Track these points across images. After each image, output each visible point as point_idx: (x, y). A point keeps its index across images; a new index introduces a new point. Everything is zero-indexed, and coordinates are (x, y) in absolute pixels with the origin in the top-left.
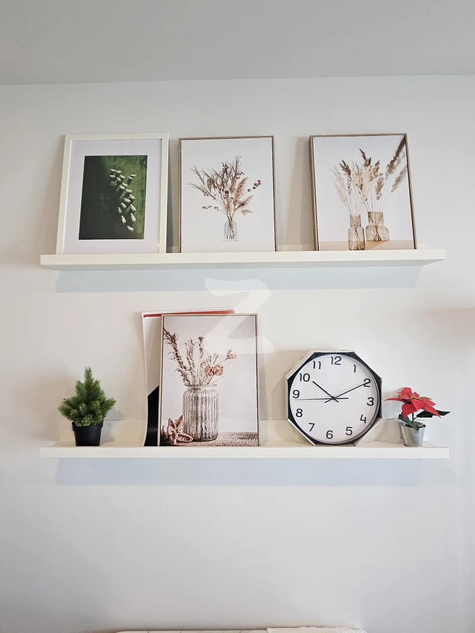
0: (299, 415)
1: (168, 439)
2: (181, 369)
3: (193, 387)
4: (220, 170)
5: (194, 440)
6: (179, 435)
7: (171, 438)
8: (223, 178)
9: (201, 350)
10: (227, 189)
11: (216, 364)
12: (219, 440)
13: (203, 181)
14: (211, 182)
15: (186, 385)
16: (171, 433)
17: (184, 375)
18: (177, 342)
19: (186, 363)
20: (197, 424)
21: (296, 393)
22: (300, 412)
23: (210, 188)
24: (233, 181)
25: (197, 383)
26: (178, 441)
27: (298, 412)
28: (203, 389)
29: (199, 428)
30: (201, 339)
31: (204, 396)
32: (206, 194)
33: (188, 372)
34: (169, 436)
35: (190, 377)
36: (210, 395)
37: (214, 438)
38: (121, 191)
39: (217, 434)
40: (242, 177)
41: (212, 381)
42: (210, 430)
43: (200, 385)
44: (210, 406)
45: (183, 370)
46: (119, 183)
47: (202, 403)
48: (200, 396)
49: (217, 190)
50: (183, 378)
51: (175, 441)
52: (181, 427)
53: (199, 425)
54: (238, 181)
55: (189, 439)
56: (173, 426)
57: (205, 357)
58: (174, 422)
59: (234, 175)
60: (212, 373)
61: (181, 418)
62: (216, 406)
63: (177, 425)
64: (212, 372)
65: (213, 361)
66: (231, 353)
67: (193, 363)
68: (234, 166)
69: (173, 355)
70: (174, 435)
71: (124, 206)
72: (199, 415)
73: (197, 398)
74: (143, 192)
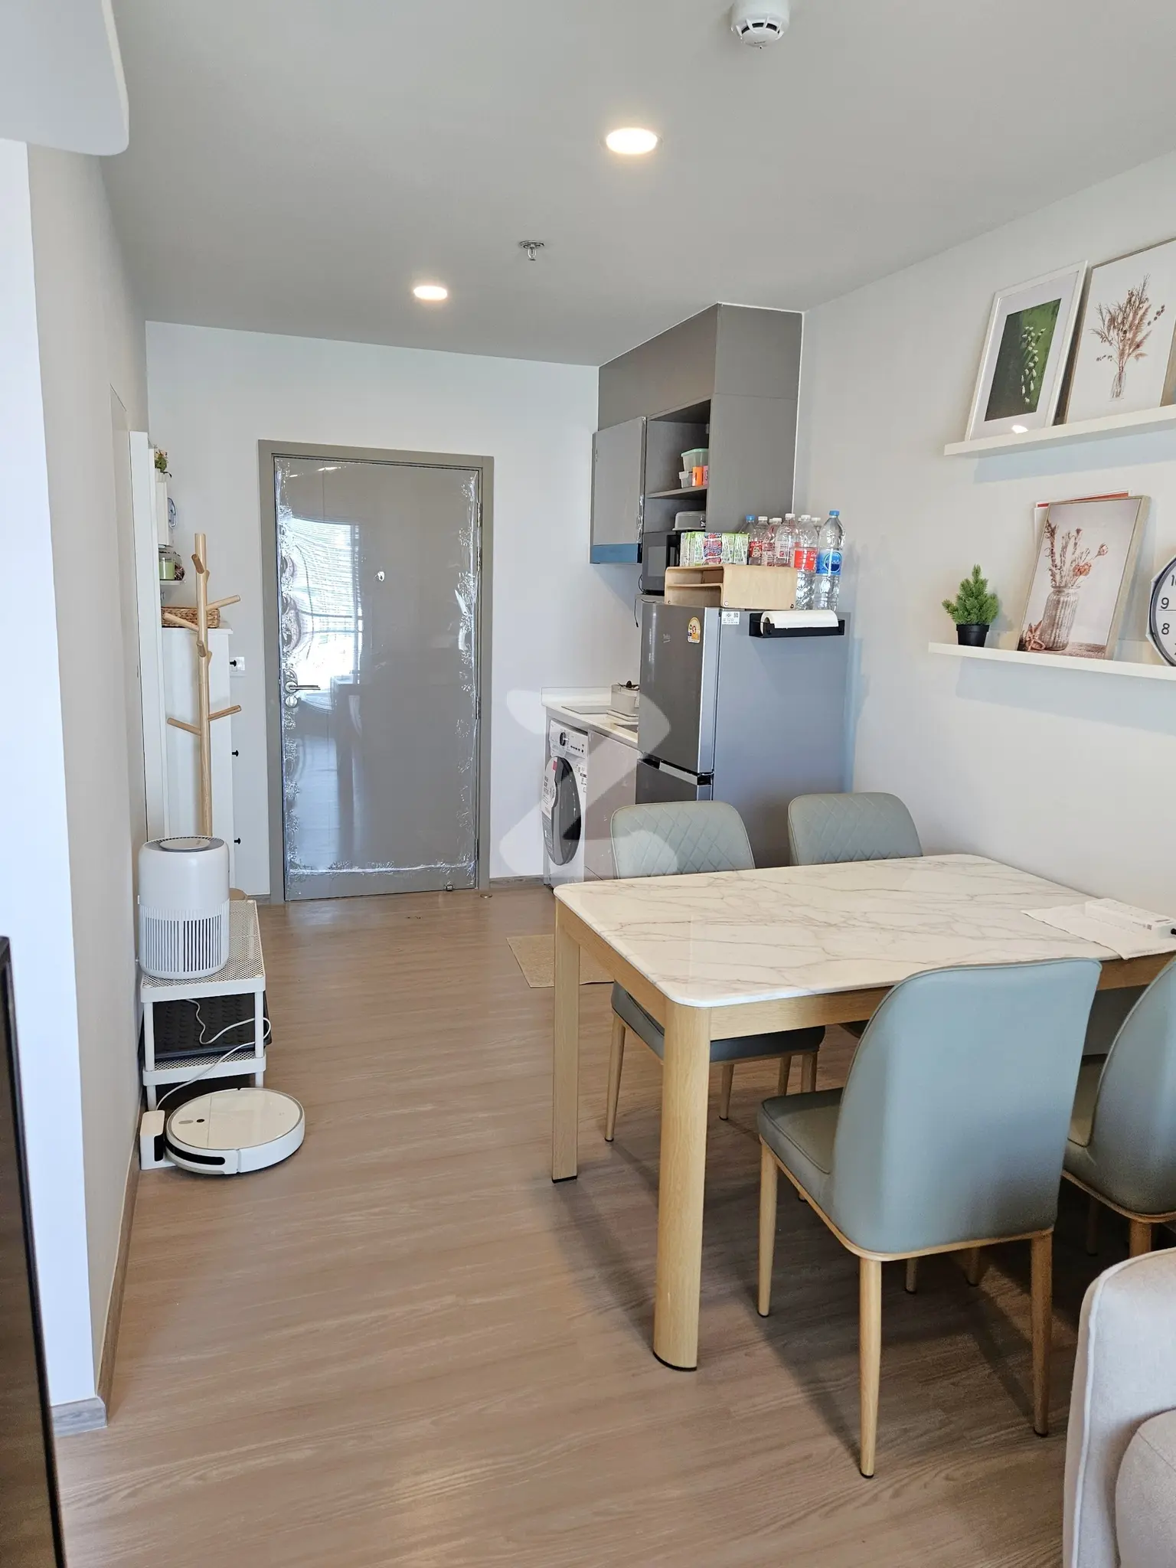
0: (1165, 631)
1: (1024, 645)
2: (1052, 568)
3: (1058, 589)
4: (1123, 301)
5: (1046, 649)
6: (1035, 642)
7: (1027, 644)
8: (1125, 311)
9: (1076, 544)
10: (1126, 327)
11: (1085, 562)
12: (1068, 649)
13: (1104, 321)
14: (1113, 320)
15: (1053, 587)
16: (1028, 639)
17: (1053, 575)
18: (1056, 535)
19: (1058, 562)
20: (1052, 631)
21: (1165, 601)
22: (1166, 627)
23: (1109, 330)
24: (1135, 313)
25: (1063, 584)
26: (1032, 649)
27: (1165, 628)
28: (1066, 591)
29: (1053, 635)
30: (1078, 531)
31: (1066, 600)
32: (1104, 338)
33: (1058, 571)
34: (1026, 641)
35: (1058, 578)
36: (1071, 599)
37: (1064, 647)
38: (1029, 352)
39: (1068, 643)
40: (1145, 305)
41: (1078, 582)
42: (1062, 640)
43: (1066, 586)
44: (1068, 611)
45: (1054, 569)
46: (1029, 344)
47: (1062, 608)
48: (1062, 599)
49: (1116, 331)
50: (1052, 578)
51: (1030, 647)
52: (1038, 633)
53: (1054, 632)
54: (1141, 313)
55: (1041, 646)
56: (1031, 631)
57: (1078, 552)
58: (1034, 627)
59: (1137, 303)
60: (1079, 573)
61: (1040, 622)
62: (1074, 611)
63: (1035, 631)
64: (1080, 571)
65: (1083, 559)
66: (1104, 548)
67: (1064, 561)
68: (1140, 292)
69: (1048, 552)
70: (1030, 641)
71: (1027, 371)
72: (1056, 621)
73: (1058, 602)
74: (1047, 350)
